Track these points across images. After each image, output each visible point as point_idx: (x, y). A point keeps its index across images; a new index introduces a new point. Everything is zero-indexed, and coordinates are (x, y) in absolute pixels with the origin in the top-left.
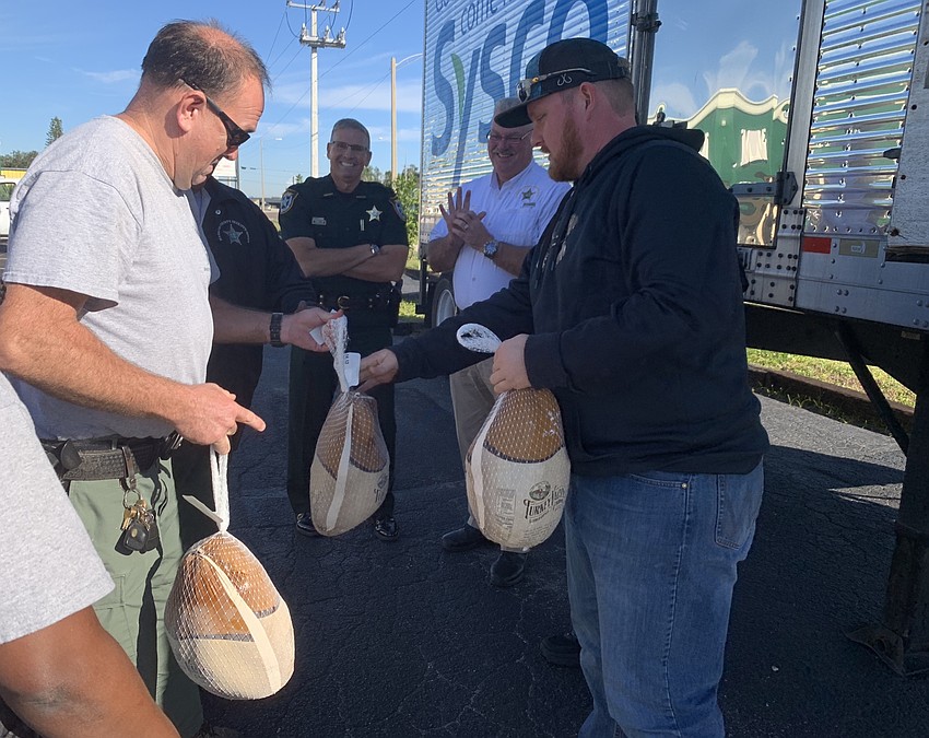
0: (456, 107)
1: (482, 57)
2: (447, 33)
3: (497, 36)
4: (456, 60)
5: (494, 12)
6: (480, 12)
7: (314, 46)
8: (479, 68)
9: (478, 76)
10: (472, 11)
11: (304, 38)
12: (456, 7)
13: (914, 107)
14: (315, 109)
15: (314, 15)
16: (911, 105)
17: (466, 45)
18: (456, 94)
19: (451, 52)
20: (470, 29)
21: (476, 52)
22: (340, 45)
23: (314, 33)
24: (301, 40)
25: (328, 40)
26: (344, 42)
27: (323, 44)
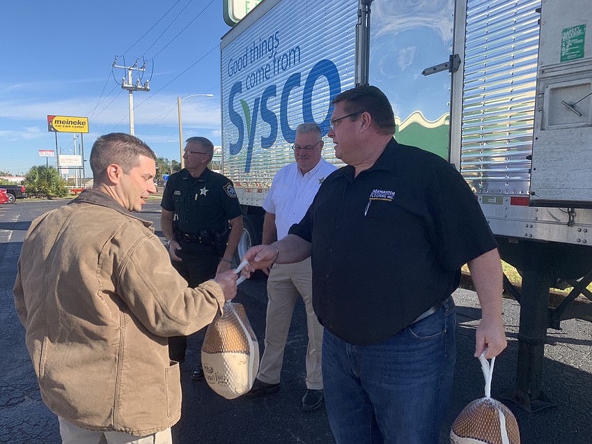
0: (245, 129)
1: (261, 102)
2: (237, 88)
3: (271, 91)
4: (244, 104)
5: (267, 79)
6: (258, 78)
7: (131, 90)
8: (259, 108)
9: (259, 112)
10: (253, 78)
11: (125, 85)
12: (242, 75)
13: (537, 139)
14: (132, 126)
15: (130, 73)
16: (535, 138)
17: (250, 96)
18: (245, 122)
19: (240, 98)
20: (252, 87)
21: (257, 100)
22: (146, 90)
23: (130, 82)
24: (122, 87)
25: (139, 87)
26: (149, 88)
27: (136, 89)
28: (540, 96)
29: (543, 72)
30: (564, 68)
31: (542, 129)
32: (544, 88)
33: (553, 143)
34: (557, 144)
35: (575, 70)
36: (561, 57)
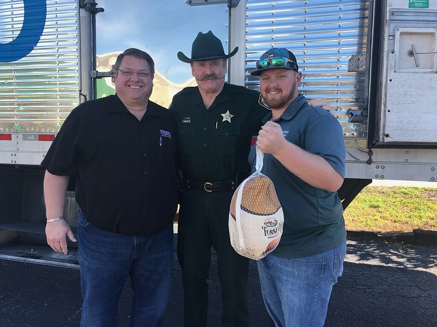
13: (391, 80)
28: (391, 38)
29: (393, 14)
30: (412, 14)
31: (395, 72)
32: (394, 30)
33: (406, 86)
34: (410, 87)
35: (422, 18)
36: (410, 2)
